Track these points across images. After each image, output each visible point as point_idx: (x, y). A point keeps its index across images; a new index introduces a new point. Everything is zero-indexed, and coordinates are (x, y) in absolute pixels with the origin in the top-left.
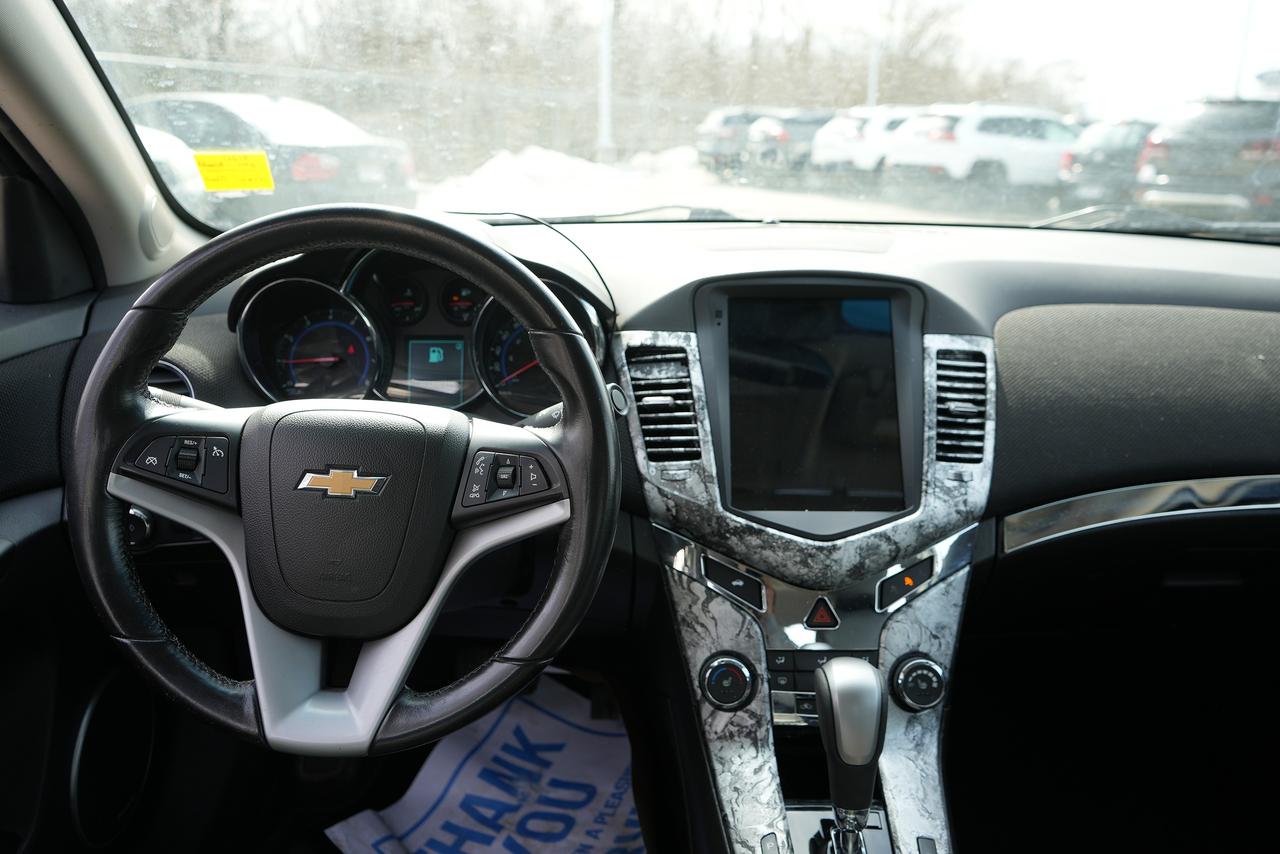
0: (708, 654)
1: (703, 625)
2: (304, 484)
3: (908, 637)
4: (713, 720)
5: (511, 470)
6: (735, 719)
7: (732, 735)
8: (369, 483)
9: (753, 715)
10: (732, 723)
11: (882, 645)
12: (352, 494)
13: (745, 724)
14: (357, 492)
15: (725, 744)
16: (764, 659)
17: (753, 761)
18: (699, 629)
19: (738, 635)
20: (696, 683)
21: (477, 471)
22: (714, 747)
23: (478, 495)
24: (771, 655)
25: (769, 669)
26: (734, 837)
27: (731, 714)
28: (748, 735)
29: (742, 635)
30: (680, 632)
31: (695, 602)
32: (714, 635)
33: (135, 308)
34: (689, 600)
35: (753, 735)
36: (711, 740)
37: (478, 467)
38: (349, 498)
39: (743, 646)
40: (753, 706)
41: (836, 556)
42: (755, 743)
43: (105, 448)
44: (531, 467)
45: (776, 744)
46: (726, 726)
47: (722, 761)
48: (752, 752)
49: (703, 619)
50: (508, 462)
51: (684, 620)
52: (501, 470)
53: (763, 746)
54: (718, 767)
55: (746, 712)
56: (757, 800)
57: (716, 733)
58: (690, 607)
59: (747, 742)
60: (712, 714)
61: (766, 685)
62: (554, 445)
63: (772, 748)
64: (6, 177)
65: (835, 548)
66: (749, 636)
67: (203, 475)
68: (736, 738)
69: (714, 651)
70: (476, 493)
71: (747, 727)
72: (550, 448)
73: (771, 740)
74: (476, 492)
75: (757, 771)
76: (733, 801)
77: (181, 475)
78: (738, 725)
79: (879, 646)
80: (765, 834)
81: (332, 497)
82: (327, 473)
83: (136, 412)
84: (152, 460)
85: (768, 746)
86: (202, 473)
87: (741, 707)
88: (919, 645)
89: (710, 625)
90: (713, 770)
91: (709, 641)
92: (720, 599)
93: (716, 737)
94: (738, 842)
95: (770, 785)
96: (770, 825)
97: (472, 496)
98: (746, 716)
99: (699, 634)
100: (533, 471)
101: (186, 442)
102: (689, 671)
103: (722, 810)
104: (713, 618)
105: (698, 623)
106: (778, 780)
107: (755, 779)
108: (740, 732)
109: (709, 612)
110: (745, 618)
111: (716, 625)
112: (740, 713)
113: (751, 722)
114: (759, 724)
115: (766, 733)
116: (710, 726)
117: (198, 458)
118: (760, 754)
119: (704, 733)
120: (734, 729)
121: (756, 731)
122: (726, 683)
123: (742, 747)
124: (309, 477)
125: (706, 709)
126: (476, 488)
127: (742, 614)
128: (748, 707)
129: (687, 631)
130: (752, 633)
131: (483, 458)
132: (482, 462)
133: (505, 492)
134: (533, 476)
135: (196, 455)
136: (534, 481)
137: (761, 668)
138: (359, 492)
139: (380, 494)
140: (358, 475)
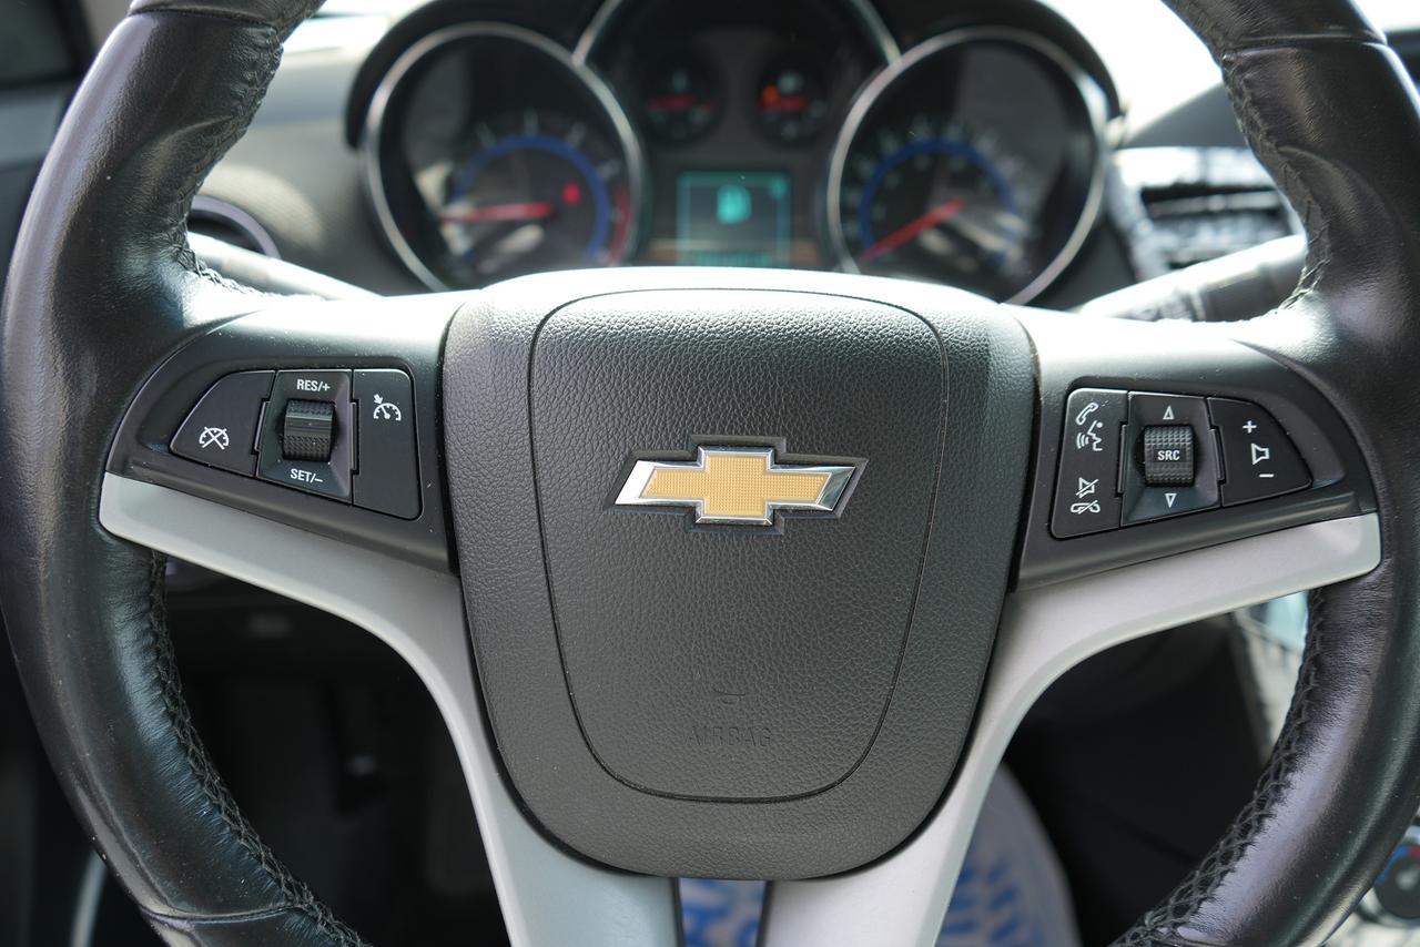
2: (630, 495)
5: (1185, 437)
8: (809, 487)
12: (766, 519)
14: (778, 512)
21: (1081, 441)
23: (1095, 507)
33: (138, 11)
37: (1084, 429)
38: (758, 526)
43: (85, 406)
44: (1250, 427)
50: (1169, 415)
52: (1151, 439)
62: (1307, 366)
67: (354, 472)
70: (1085, 500)
72: (1298, 376)
74: (1089, 498)
77: (297, 474)
81: (708, 525)
82: (693, 459)
83: (157, 307)
84: (214, 436)
86: (351, 465)
97: (1079, 509)
100: (1255, 437)
101: (302, 384)
117: (336, 428)
124: (643, 470)
126: (1086, 487)
131: (1092, 407)
132: (1091, 417)
133: (1171, 498)
134: (1259, 453)
135: (329, 419)
136: (1263, 466)
138: (783, 510)
139: (839, 513)
140: (777, 461)
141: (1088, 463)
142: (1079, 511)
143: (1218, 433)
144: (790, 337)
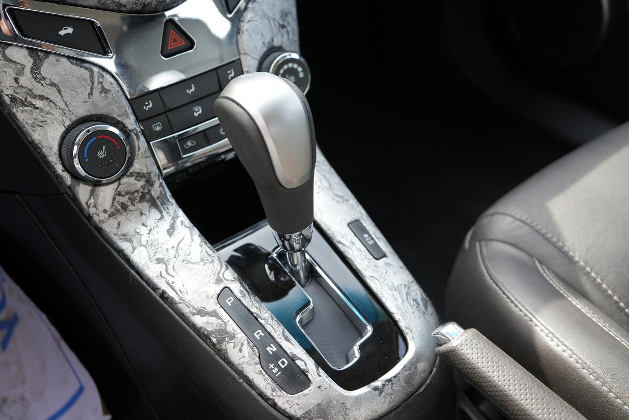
0: (62, 130)
1: (42, 98)
3: (262, 35)
4: (96, 199)
6: (122, 189)
7: (124, 207)
9: (139, 176)
10: (119, 194)
11: (242, 52)
13: (133, 190)
15: (120, 218)
16: (130, 111)
17: (160, 224)
18: (39, 103)
19: (91, 93)
20: (59, 168)
22: (109, 227)
24: (136, 103)
25: (139, 120)
26: (186, 310)
27: (115, 185)
28: (142, 198)
29: (96, 93)
30: (13, 117)
31: (21, 71)
32: (61, 104)
34: (11, 72)
35: (148, 197)
36: (103, 222)
39: (101, 106)
40: (137, 167)
42: (153, 204)
45: (174, 196)
46: (114, 199)
47: (126, 237)
48: (155, 214)
49: (39, 89)
51: (13, 99)
53: (163, 203)
54: (125, 246)
55: (131, 175)
56: (189, 262)
57: (105, 211)
58: (16, 80)
59: (145, 206)
60: (92, 194)
61: (142, 138)
63: (173, 201)
66: (104, 91)
68: (131, 208)
69: (68, 123)
71: (137, 191)
73: (169, 194)
75: (171, 231)
76: (164, 274)
78: (127, 193)
79: (240, 54)
80: (218, 292)
85: (168, 200)
87: (123, 175)
88: (273, 40)
89: (52, 93)
90: (121, 252)
91: (57, 113)
92: (52, 58)
93: (107, 215)
94: (194, 314)
95: (192, 240)
96: (219, 281)
98: (132, 180)
99: (42, 110)
102: (44, 157)
103: (155, 288)
104: (53, 84)
105: (35, 97)
106: (196, 232)
107: (174, 241)
108: (132, 200)
109: (44, 78)
110: (91, 72)
111: (59, 91)
112: (124, 180)
113: (140, 184)
114: (149, 182)
115: (159, 188)
116: (95, 206)
118: (164, 213)
119: (89, 218)
120: (121, 199)
121: (149, 191)
122: (101, 154)
123: (142, 214)
125: (83, 192)
127: (86, 68)
128: (131, 170)
129: (22, 111)
130: (106, 86)
137: (131, 122)
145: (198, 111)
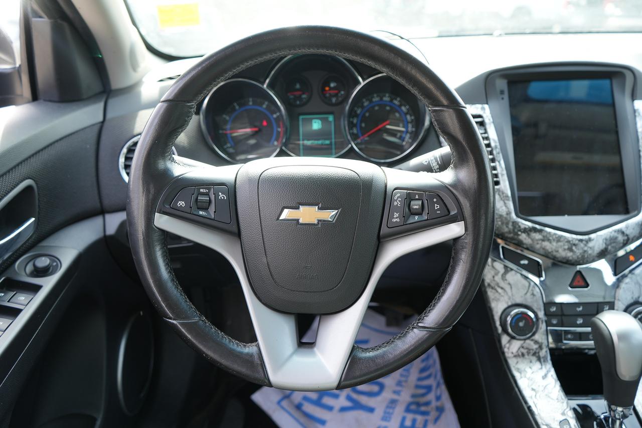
0: (505, 306)
1: (502, 288)
2: (283, 217)
3: (633, 293)
4: (510, 345)
5: (420, 202)
6: (525, 345)
7: (523, 355)
8: (326, 215)
9: (536, 342)
10: (523, 347)
11: (617, 298)
12: (316, 222)
13: (530, 348)
14: (319, 221)
15: (520, 360)
16: (542, 308)
17: (540, 371)
18: (500, 290)
19: (526, 294)
20: (498, 323)
21: (395, 203)
22: (512, 362)
23: (398, 220)
24: (548, 305)
25: (546, 314)
26: (540, 421)
27: (522, 342)
28: (534, 354)
29: (529, 294)
30: (486, 292)
31: (497, 274)
32: (510, 294)
33: (162, 102)
34: (493, 273)
35: (537, 355)
36: (509, 358)
37: (396, 200)
38: (314, 224)
39: (529, 301)
40: (537, 337)
41: (591, 244)
42: (539, 359)
43: (151, 196)
44: (435, 200)
45: (552, 360)
46: (519, 349)
47: (518, 370)
48: (538, 365)
49: (502, 284)
50: (417, 197)
51: (489, 285)
52: (413, 203)
53: (544, 361)
54: (516, 374)
55: (532, 340)
56: (549, 397)
57: (512, 353)
58: (494, 277)
59: (534, 359)
60: (509, 342)
61: (544, 324)
62: (449, 185)
63: (550, 362)
64: (52, 21)
65: (590, 240)
66: (533, 294)
67: (215, 212)
68: (526, 356)
69: (510, 304)
70: (396, 218)
71: (532, 350)
72: (447, 187)
73: (549, 358)
74: (397, 218)
75: (545, 377)
76: (533, 397)
77: (201, 213)
78: (527, 348)
79: (615, 299)
80: (561, 420)
81: (303, 224)
82: (298, 208)
83: (166, 173)
84: (181, 203)
85: (547, 361)
86: (214, 210)
87: (529, 338)
88: (639, 297)
89: (507, 288)
90: (513, 377)
91: (506, 298)
92: (513, 272)
93: (512, 355)
94: (543, 425)
95: (555, 386)
96: (563, 414)
97: (394, 220)
98: (532, 343)
99: (500, 294)
100: (436, 203)
101: (202, 190)
102: (493, 316)
103: (526, 402)
104: (509, 284)
105: (499, 287)
106: (558, 384)
107: (545, 382)
108: (528, 353)
109: (506, 280)
110: (530, 284)
111: (511, 288)
112: (528, 341)
113: (535, 347)
114: (541, 347)
115: (544, 352)
116: (508, 348)
117: (210, 201)
118: (543, 367)
119: (503, 353)
120: (523, 350)
121: (539, 353)
122: (521, 324)
123: (531, 362)
124: (286, 211)
125: (505, 339)
126: (396, 215)
127: (528, 281)
128: (533, 338)
129: (491, 292)
130: (535, 293)
131: (398, 195)
132: (398, 197)
133: (416, 217)
134: (437, 207)
135: (208, 199)
136: (438, 210)
137: (541, 314)
138: (320, 221)
139: (334, 222)
140: (319, 209)
141: (397, 209)
142: (395, 221)
143: (428, 202)
144: (322, 178)
145: (580, 321)
